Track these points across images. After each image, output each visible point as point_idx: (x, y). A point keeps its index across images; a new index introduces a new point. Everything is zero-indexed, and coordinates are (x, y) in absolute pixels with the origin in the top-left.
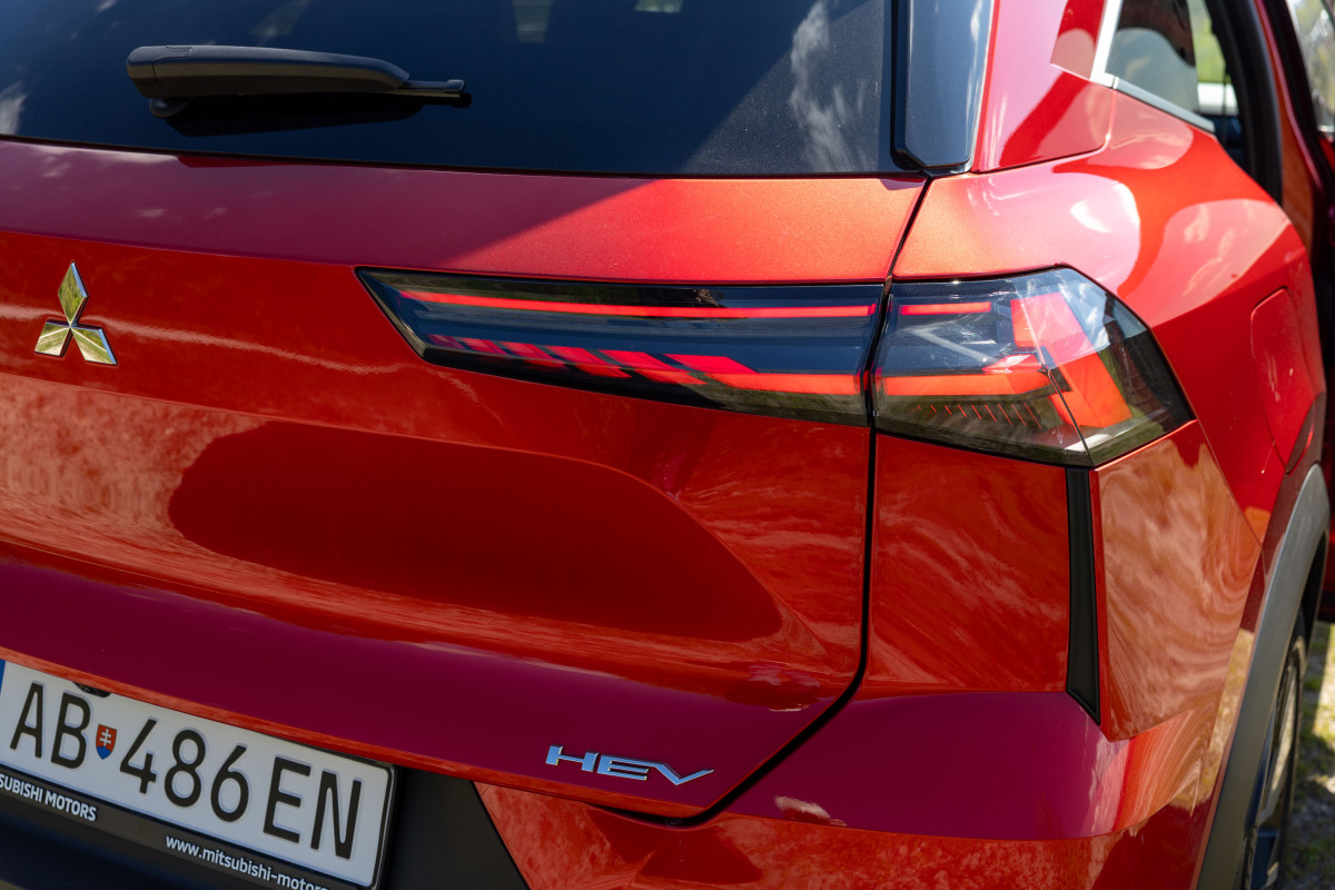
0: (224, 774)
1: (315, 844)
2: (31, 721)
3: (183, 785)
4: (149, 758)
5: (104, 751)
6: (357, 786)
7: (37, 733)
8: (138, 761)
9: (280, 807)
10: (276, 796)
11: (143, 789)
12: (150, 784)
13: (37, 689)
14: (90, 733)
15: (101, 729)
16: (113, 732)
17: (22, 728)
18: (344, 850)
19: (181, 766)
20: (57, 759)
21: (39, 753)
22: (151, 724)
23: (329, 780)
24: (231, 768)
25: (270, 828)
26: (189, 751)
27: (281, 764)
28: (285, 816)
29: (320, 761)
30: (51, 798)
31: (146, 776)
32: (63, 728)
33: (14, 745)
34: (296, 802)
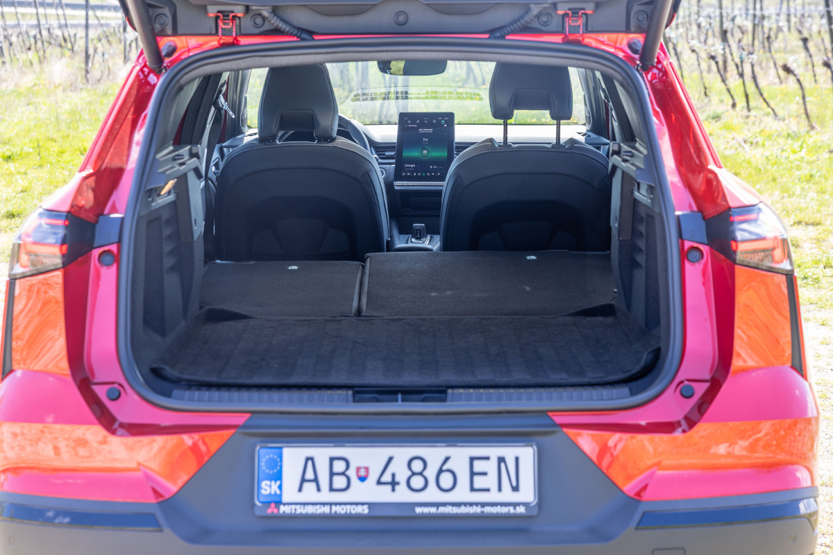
0: (440, 471)
1: (500, 489)
2: (310, 475)
3: (417, 482)
4: (393, 475)
5: (362, 479)
6: (517, 459)
7: (316, 480)
8: (387, 477)
9: (476, 478)
10: (473, 474)
11: (393, 490)
12: (397, 487)
14: (352, 473)
15: (358, 469)
16: (367, 469)
17: (303, 480)
18: (516, 489)
19: (414, 474)
20: (332, 489)
21: (319, 489)
22: (390, 459)
23: (501, 460)
24: (445, 468)
25: (472, 489)
26: (417, 466)
27: (472, 459)
28: (479, 482)
29: (494, 452)
30: (335, 509)
31: (394, 484)
32: (332, 474)
33: (300, 490)
34: (485, 474)
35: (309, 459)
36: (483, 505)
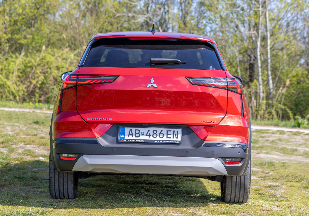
0: (160, 133)
1: (173, 138)
2: (131, 133)
3: (155, 136)
4: (150, 134)
5: (143, 134)
6: (177, 131)
7: (132, 135)
8: (148, 134)
10: (167, 134)
11: (149, 137)
12: (150, 137)
13: (131, 130)
14: (140, 133)
15: (142, 132)
16: (144, 132)
17: (129, 134)
18: (177, 138)
19: (154, 134)
20: (136, 137)
22: (149, 130)
23: (174, 131)
25: (167, 137)
26: (155, 132)
27: (167, 131)
28: (169, 136)
29: (172, 130)
30: (136, 141)
31: (150, 136)
32: (136, 133)
33: (129, 136)
34: (170, 134)
35: (130, 130)
36: (170, 141)
